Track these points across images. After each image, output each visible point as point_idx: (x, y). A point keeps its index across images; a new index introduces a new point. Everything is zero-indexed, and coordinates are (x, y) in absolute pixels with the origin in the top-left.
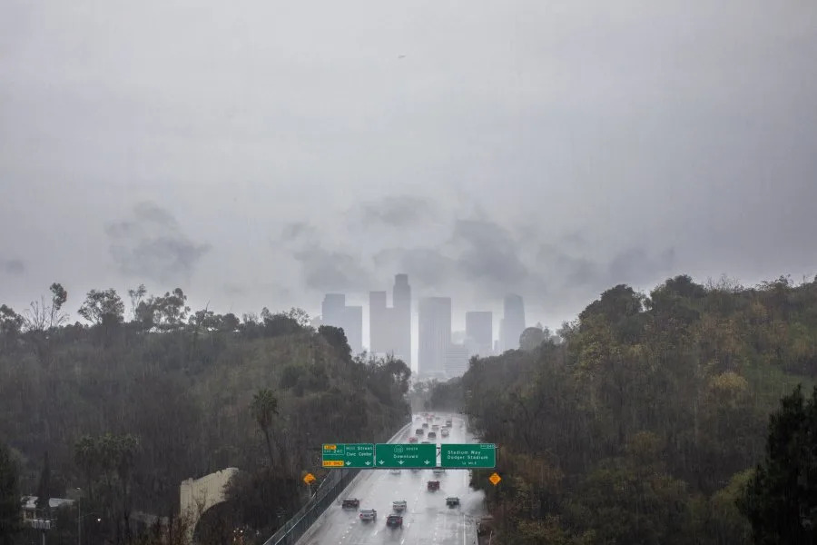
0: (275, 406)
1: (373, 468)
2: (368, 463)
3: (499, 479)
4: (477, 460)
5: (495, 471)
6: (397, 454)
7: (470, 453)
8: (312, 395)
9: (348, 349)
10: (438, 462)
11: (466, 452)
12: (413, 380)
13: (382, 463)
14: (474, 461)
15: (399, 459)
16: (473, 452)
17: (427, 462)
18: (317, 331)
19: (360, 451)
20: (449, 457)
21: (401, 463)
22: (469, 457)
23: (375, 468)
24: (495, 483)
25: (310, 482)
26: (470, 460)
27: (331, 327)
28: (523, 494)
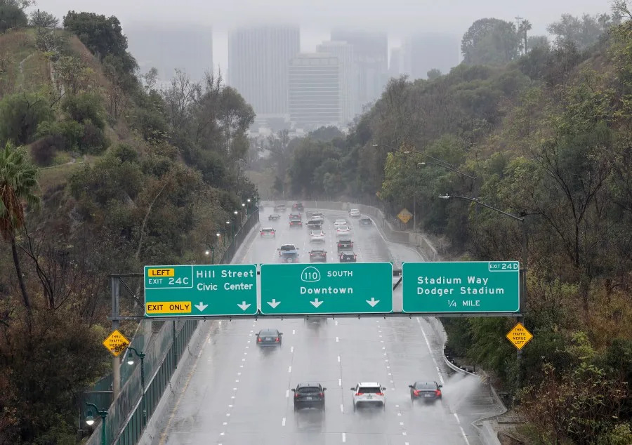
0: (32, 183)
1: (256, 317)
2: (244, 306)
3: (528, 336)
4: (478, 297)
5: (519, 320)
6: (308, 286)
7: (465, 284)
8: (71, 164)
9: (129, 64)
10: (398, 300)
11: (458, 280)
12: (259, 131)
13: (274, 304)
14: (473, 298)
15: (313, 297)
16: (471, 280)
17: (373, 303)
18: (60, 24)
19: (227, 279)
20: (420, 291)
21: (317, 304)
22: (463, 291)
23: (259, 316)
24: (520, 346)
25: (117, 348)
26: (467, 297)
27: (93, 16)
28: (591, 368)
